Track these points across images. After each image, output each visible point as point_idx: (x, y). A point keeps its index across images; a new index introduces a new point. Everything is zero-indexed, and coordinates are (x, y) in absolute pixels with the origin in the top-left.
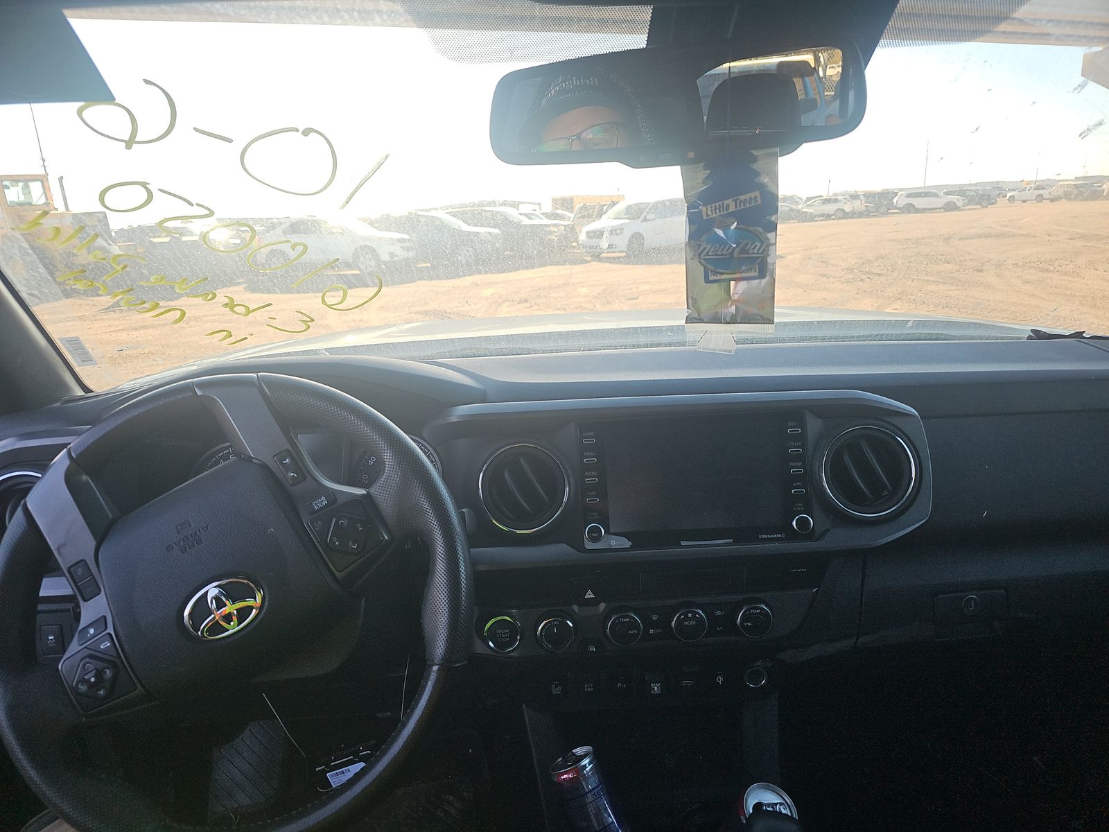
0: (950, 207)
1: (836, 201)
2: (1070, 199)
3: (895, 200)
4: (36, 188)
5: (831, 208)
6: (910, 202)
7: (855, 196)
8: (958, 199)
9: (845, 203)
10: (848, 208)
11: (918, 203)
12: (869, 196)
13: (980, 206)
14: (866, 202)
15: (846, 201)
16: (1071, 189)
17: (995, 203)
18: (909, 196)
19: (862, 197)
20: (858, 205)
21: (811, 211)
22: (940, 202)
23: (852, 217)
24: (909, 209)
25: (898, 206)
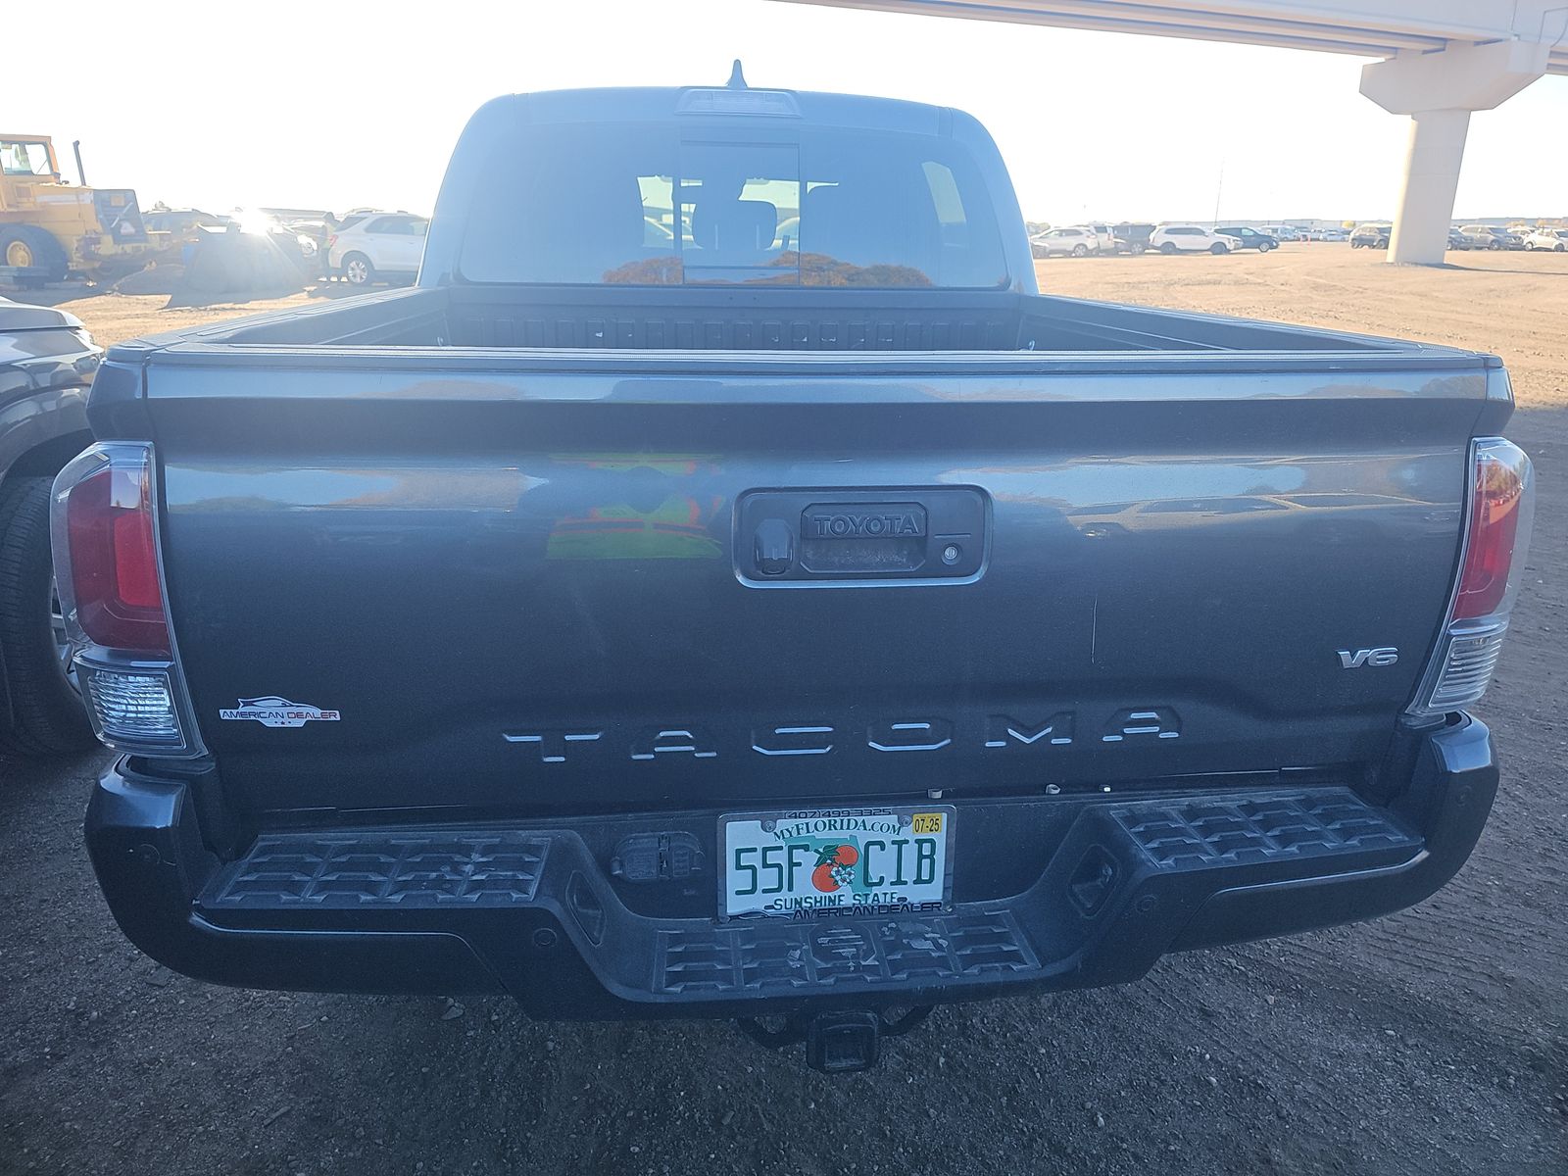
0: (1219, 249)
1: (1079, 233)
2: (1374, 247)
3: (1151, 237)
4: (36, 154)
5: (1070, 242)
6: (1169, 240)
7: (1101, 229)
8: (1229, 239)
9: (1088, 237)
10: (1091, 244)
11: (1180, 241)
12: (1121, 229)
13: (1258, 250)
14: (1116, 237)
15: (1089, 234)
16: (1372, 234)
17: (1276, 247)
18: (1168, 232)
19: (1110, 230)
20: (1106, 241)
21: (1043, 244)
22: (1206, 242)
23: (1097, 256)
24: (1168, 249)
25: (1155, 244)
